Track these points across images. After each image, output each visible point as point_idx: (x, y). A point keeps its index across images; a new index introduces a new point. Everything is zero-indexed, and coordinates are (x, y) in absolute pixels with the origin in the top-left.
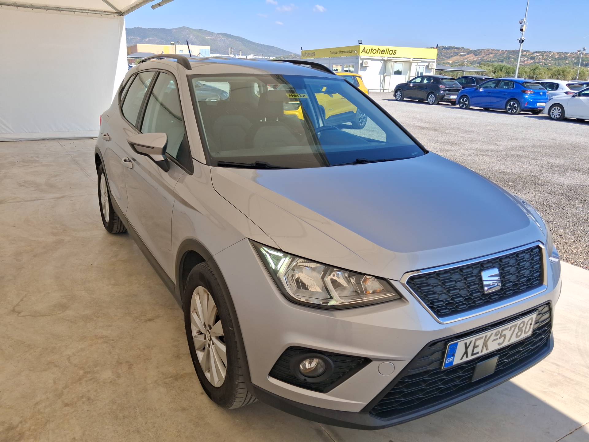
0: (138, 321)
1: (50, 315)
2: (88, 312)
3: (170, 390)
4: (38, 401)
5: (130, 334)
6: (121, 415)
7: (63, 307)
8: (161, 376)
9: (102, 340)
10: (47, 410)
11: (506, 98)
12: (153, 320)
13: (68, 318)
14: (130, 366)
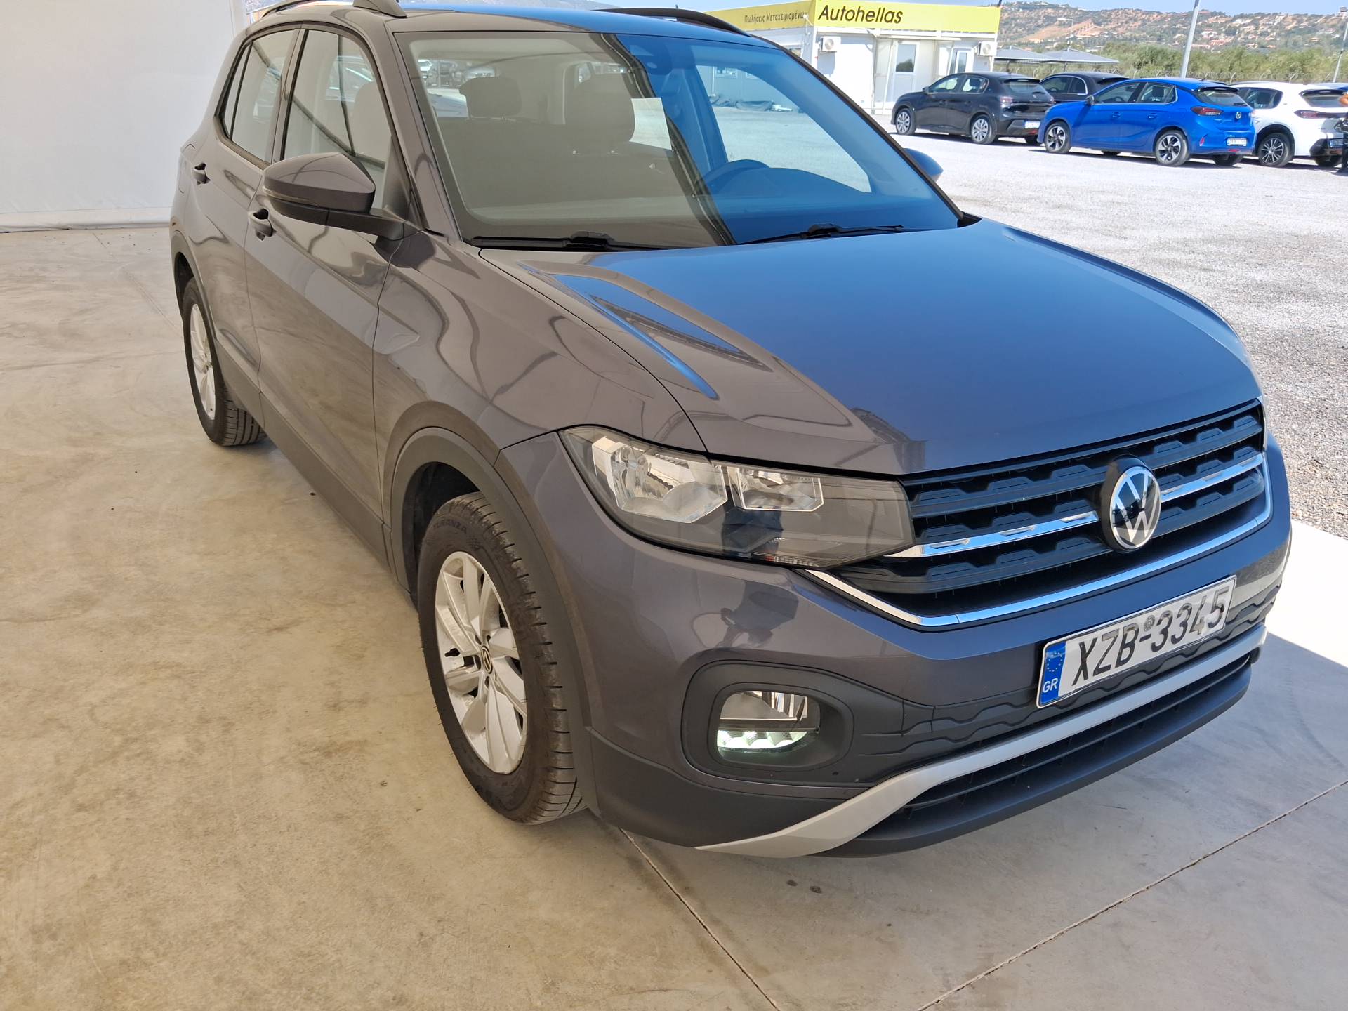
0: (252, 630)
1: (54, 620)
2: (140, 612)
3: (313, 776)
4: (19, 800)
5: (232, 660)
6: (200, 828)
7: (84, 601)
8: (294, 747)
9: (169, 671)
10: (38, 818)
11: (1155, 127)
12: (286, 628)
13: (94, 626)
14: (228, 726)
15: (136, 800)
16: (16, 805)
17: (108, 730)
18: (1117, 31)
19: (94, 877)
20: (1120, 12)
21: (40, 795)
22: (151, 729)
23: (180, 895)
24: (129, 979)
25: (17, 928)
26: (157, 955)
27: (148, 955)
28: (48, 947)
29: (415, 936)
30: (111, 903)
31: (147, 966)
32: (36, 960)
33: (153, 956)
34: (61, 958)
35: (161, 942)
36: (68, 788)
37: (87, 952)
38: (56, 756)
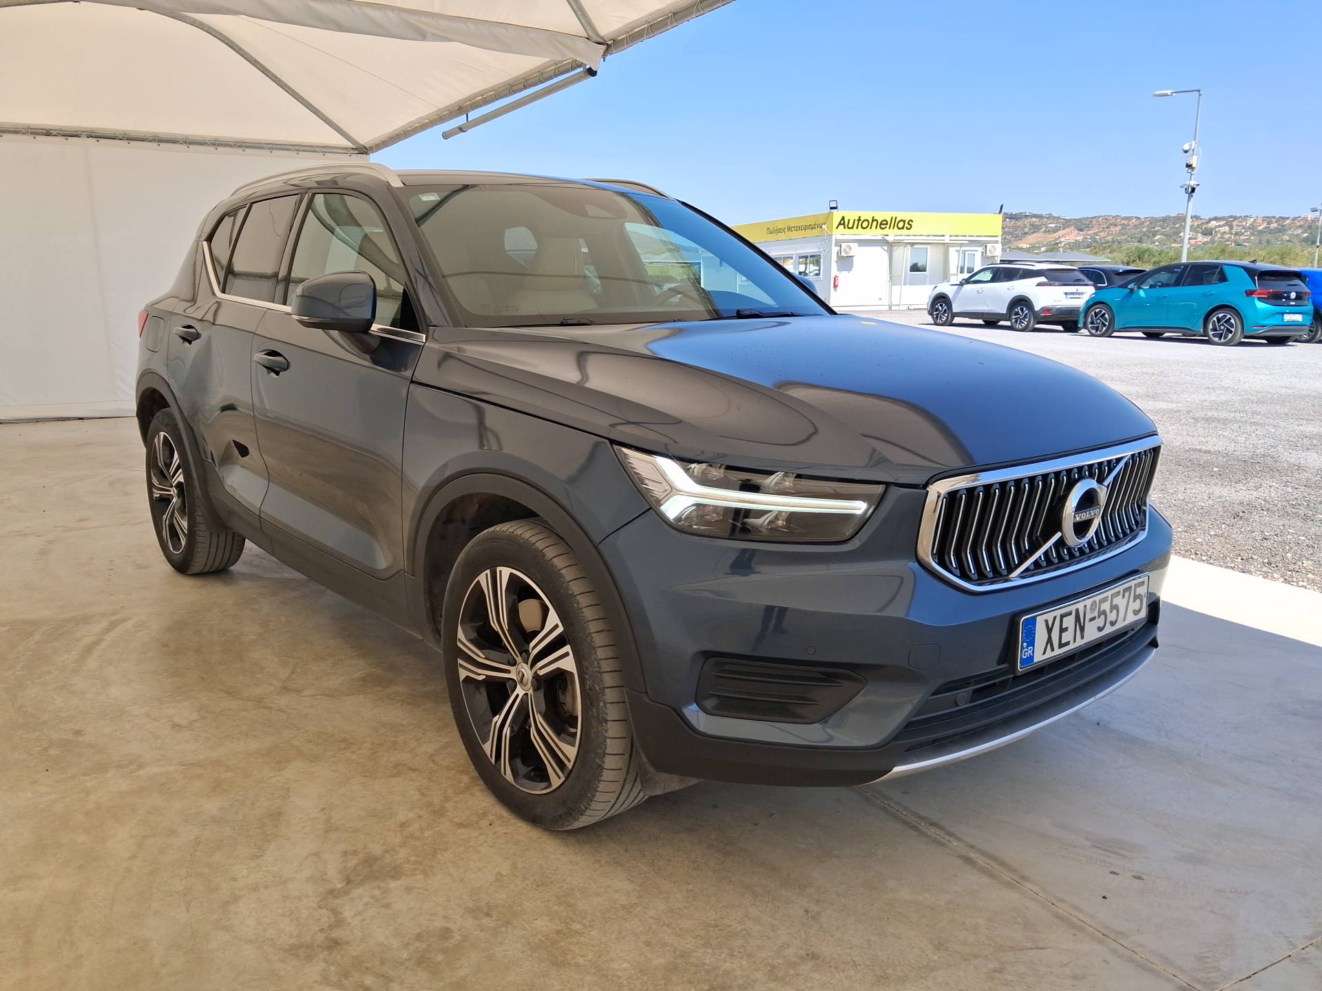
1: (360, 694)
4: (403, 820)
10: (426, 834)
16: (403, 825)
17: (452, 772)
18: (1099, 236)
19: (500, 874)
20: (1101, 219)
21: (420, 817)
23: (581, 885)
24: (570, 943)
25: (452, 909)
27: (577, 927)
28: (485, 921)
29: (801, 912)
30: (525, 892)
31: (581, 934)
32: (482, 930)
33: (582, 927)
34: (503, 929)
35: (584, 918)
36: (441, 812)
37: (523, 925)
38: (418, 790)
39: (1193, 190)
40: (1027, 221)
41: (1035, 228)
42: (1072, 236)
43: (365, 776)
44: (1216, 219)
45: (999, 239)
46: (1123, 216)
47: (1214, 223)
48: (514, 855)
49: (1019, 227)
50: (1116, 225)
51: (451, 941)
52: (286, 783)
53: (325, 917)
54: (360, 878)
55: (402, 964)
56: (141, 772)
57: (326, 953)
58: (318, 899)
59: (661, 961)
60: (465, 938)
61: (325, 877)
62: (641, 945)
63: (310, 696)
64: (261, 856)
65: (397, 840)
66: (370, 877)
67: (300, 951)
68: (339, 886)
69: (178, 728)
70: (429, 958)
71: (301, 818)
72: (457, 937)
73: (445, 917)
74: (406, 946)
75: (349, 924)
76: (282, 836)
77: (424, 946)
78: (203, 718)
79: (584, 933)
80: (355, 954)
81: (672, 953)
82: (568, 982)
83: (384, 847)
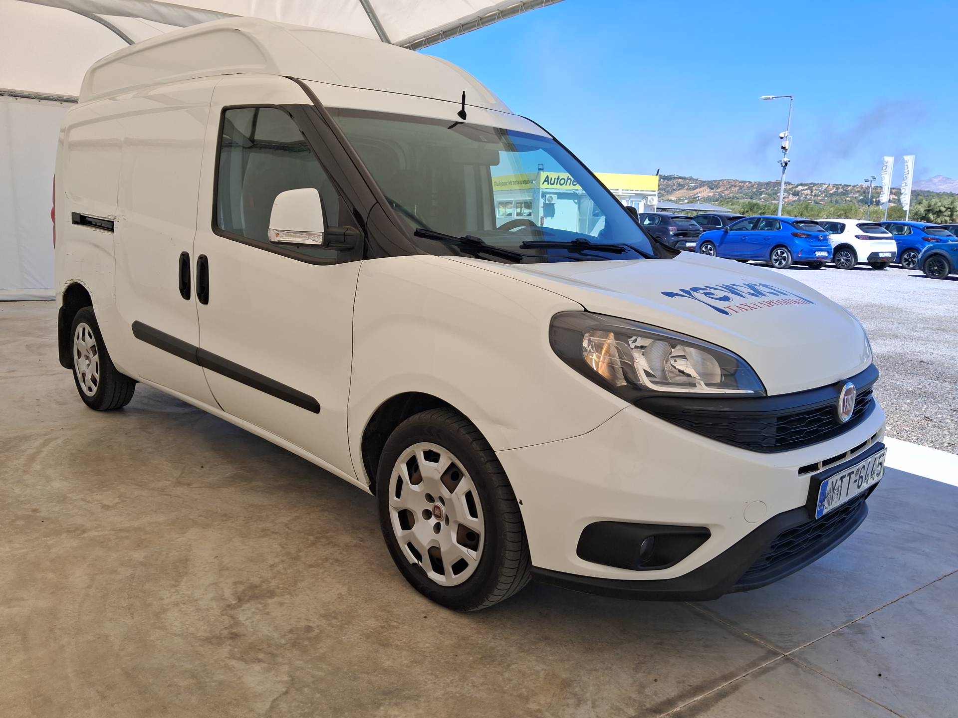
4: (272, 563)
10: (288, 571)
11: (769, 245)
15: (341, 562)
16: (272, 566)
17: (303, 534)
18: (723, 193)
19: (341, 594)
20: (725, 182)
21: (283, 561)
22: (328, 533)
23: (395, 600)
24: (390, 633)
25: (311, 615)
26: (399, 623)
27: (395, 624)
28: (334, 621)
30: (359, 604)
31: (397, 628)
32: (333, 627)
33: (398, 624)
34: (346, 626)
35: (399, 619)
36: (297, 558)
37: (359, 623)
38: (280, 545)
39: (786, 164)
40: (675, 181)
41: (681, 186)
42: (705, 192)
43: (242, 537)
44: (801, 185)
45: (656, 193)
46: (740, 180)
47: (800, 188)
48: (349, 583)
49: (669, 185)
50: (735, 186)
51: (313, 633)
52: (188, 541)
53: (227, 621)
54: (247, 598)
55: (281, 646)
56: (86, 535)
57: (230, 641)
58: (220, 610)
59: (451, 642)
60: (321, 632)
61: (223, 597)
62: (437, 634)
63: (196, 488)
64: (178, 585)
65: (269, 575)
66: (254, 597)
67: (215, 640)
68: (234, 602)
69: (106, 507)
70: (298, 643)
71: (202, 563)
72: (316, 631)
73: (307, 620)
74: (283, 636)
75: (243, 624)
76: (190, 573)
77: (295, 636)
78: (123, 501)
79: (399, 627)
80: (250, 641)
81: (457, 638)
82: (392, 655)
83: (261, 579)
